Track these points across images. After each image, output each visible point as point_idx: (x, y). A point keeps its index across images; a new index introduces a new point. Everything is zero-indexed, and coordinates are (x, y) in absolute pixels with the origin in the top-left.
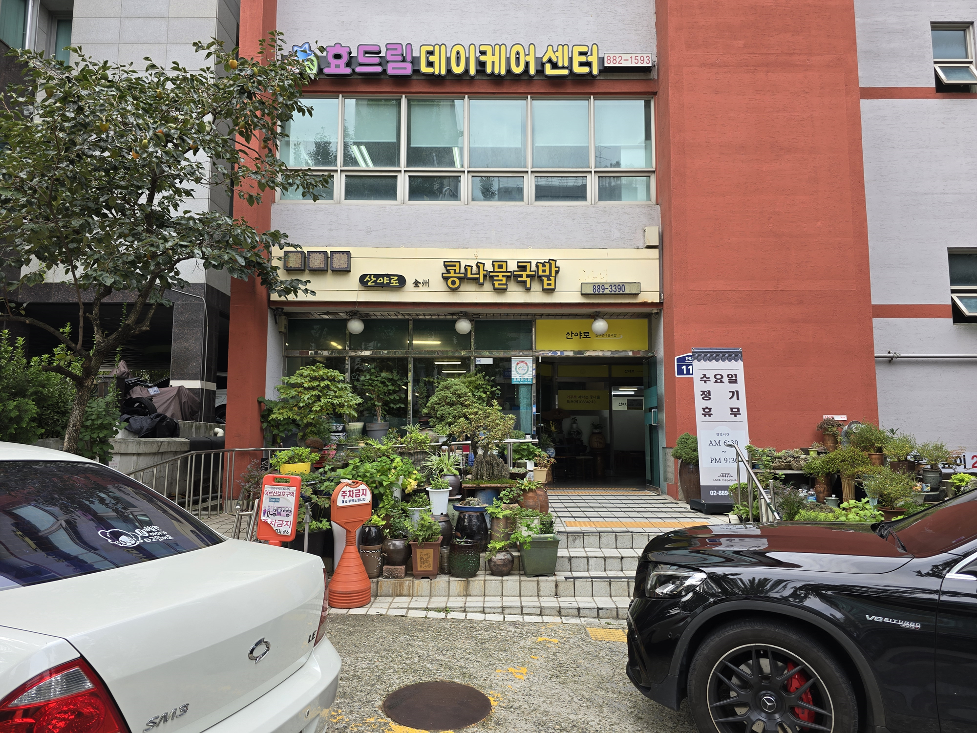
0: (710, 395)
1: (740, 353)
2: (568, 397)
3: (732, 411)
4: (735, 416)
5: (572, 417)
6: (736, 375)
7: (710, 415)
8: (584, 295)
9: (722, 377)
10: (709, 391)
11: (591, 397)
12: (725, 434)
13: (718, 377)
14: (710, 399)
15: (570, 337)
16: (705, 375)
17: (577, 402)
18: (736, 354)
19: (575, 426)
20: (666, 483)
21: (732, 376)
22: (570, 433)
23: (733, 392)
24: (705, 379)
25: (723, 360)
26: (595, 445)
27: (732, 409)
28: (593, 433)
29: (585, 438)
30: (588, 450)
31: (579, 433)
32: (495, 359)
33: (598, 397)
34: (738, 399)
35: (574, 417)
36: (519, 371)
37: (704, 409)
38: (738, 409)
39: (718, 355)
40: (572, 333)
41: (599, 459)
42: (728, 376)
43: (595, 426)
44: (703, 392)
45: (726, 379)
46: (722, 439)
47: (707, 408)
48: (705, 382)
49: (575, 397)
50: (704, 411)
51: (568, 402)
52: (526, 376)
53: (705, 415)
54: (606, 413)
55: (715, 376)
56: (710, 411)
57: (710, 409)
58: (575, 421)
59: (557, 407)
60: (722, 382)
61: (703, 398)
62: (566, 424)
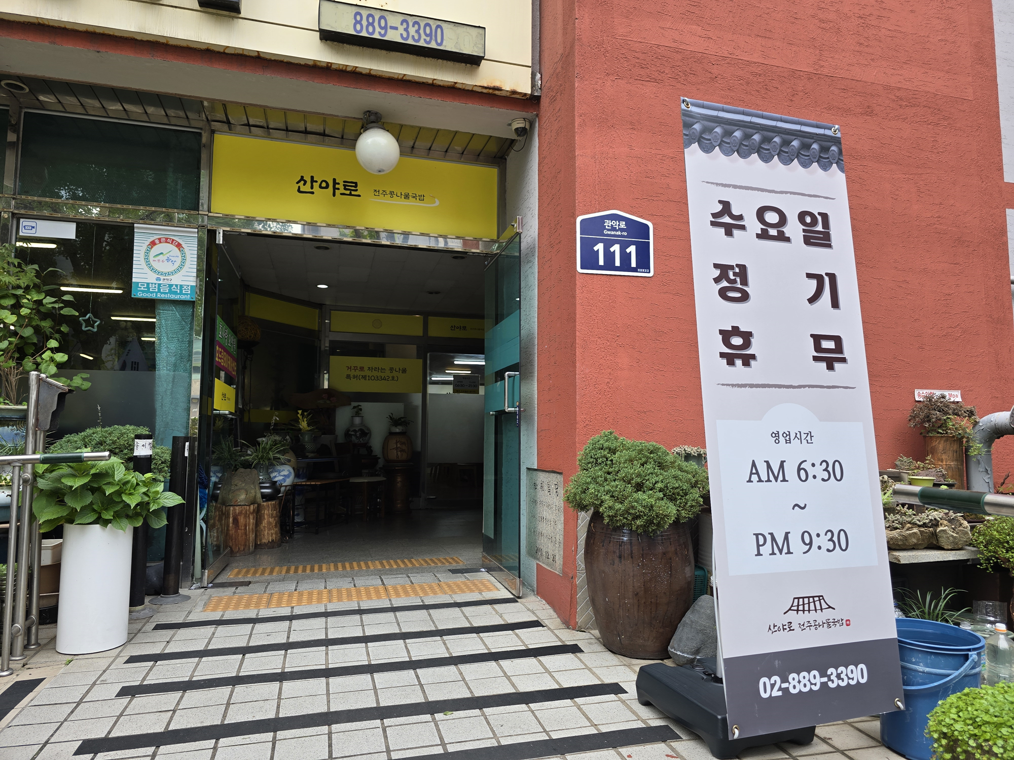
0: (745, 282)
1: (837, 141)
2: (349, 368)
3: (818, 348)
4: (830, 367)
5: (354, 404)
6: (825, 216)
7: (747, 360)
8: (329, 37)
9: (783, 220)
10: (743, 268)
11: (391, 369)
12: (798, 436)
13: (772, 217)
14: (745, 297)
15: (307, 188)
16: (726, 205)
17: (364, 377)
18: (826, 143)
19: (357, 420)
20: (534, 563)
21: (814, 222)
22: (347, 434)
23: (819, 278)
24: (726, 219)
25: (786, 161)
26: (393, 455)
27: (817, 339)
28: (391, 434)
29: (376, 443)
30: (381, 463)
31: (365, 432)
32: (83, 227)
33: (404, 371)
34: (835, 304)
35: (355, 404)
36: (155, 265)
37: (726, 335)
38: (838, 340)
39: (768, 140)
40: (313, 180)
41: (399, 479)
42: (802, 216)
43: (395, 422)
44: (724, 269)
45: (794, 229)
46: (793, 454)
47: (736, 331)
48: (729, 233)
49: (362, 369)
50: (727, 343)
51: (348, 377)
52: (176, 280)
53: (730, 360)
54: (417, 399)
55: (761, 213)
56: (747, 344)
57: (747, 337)
58: (358, 412)
59: (326, 386)
60: (782, 237)
61: (723, 293)
62: (343, 417)
